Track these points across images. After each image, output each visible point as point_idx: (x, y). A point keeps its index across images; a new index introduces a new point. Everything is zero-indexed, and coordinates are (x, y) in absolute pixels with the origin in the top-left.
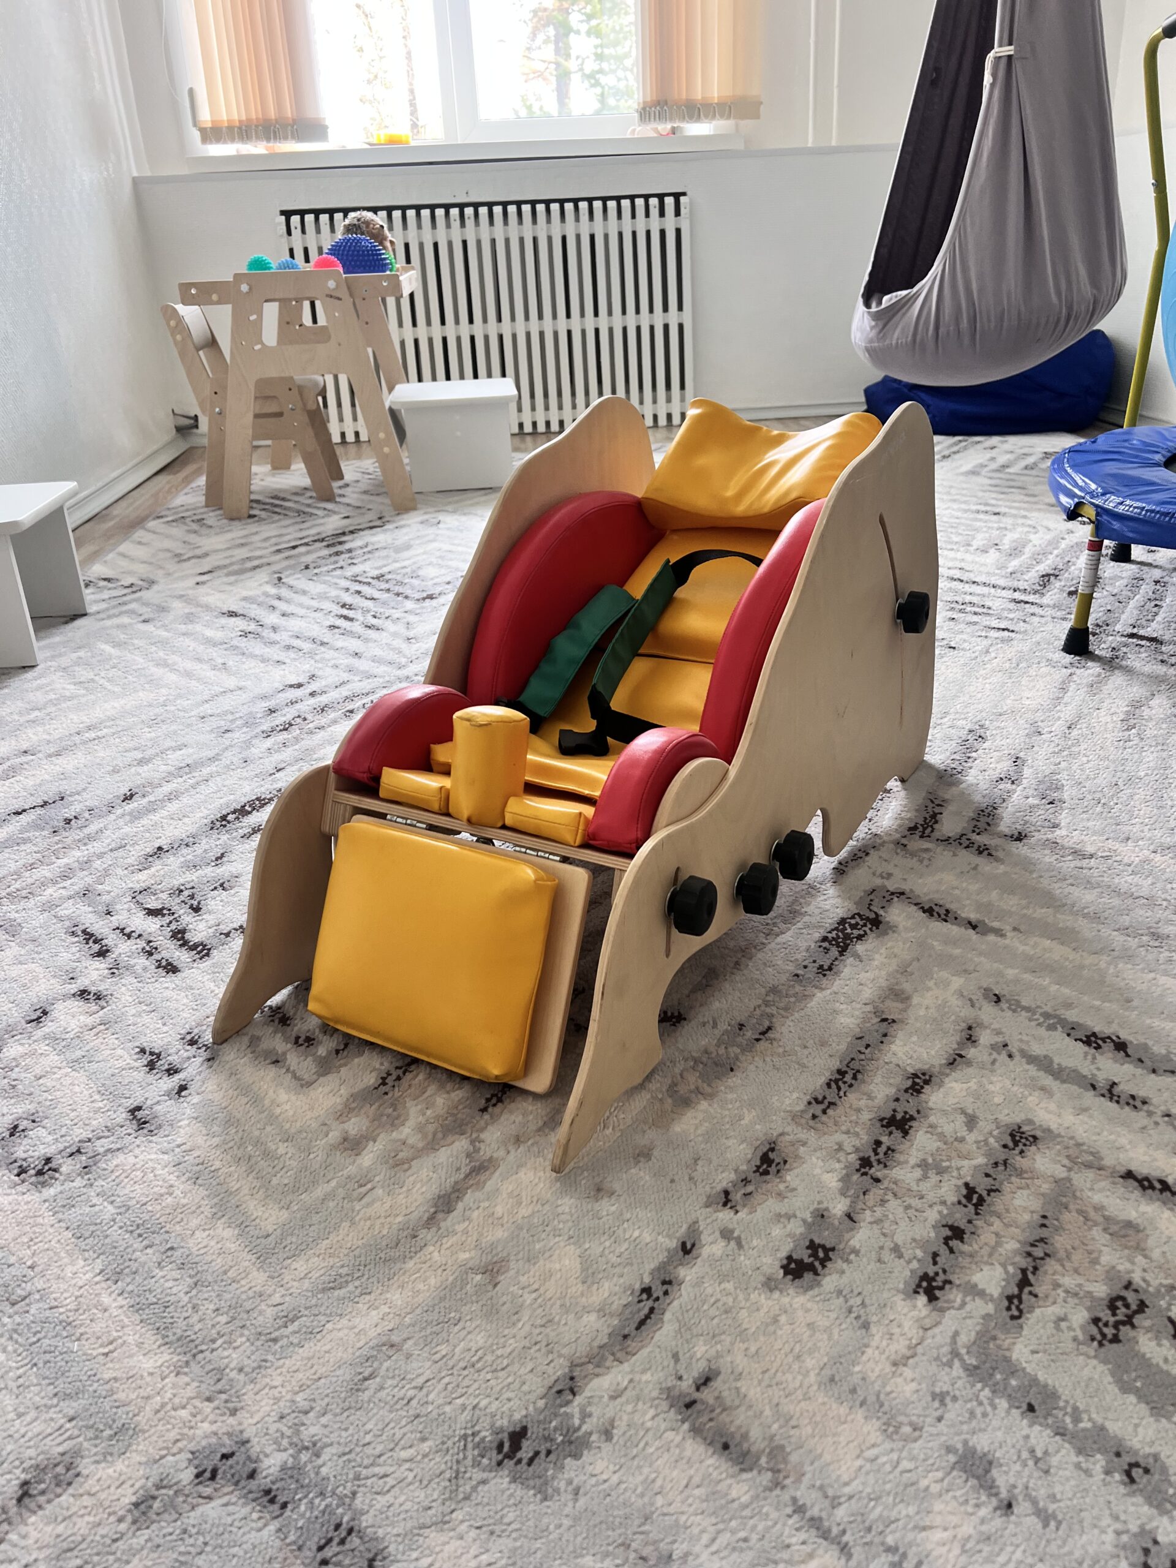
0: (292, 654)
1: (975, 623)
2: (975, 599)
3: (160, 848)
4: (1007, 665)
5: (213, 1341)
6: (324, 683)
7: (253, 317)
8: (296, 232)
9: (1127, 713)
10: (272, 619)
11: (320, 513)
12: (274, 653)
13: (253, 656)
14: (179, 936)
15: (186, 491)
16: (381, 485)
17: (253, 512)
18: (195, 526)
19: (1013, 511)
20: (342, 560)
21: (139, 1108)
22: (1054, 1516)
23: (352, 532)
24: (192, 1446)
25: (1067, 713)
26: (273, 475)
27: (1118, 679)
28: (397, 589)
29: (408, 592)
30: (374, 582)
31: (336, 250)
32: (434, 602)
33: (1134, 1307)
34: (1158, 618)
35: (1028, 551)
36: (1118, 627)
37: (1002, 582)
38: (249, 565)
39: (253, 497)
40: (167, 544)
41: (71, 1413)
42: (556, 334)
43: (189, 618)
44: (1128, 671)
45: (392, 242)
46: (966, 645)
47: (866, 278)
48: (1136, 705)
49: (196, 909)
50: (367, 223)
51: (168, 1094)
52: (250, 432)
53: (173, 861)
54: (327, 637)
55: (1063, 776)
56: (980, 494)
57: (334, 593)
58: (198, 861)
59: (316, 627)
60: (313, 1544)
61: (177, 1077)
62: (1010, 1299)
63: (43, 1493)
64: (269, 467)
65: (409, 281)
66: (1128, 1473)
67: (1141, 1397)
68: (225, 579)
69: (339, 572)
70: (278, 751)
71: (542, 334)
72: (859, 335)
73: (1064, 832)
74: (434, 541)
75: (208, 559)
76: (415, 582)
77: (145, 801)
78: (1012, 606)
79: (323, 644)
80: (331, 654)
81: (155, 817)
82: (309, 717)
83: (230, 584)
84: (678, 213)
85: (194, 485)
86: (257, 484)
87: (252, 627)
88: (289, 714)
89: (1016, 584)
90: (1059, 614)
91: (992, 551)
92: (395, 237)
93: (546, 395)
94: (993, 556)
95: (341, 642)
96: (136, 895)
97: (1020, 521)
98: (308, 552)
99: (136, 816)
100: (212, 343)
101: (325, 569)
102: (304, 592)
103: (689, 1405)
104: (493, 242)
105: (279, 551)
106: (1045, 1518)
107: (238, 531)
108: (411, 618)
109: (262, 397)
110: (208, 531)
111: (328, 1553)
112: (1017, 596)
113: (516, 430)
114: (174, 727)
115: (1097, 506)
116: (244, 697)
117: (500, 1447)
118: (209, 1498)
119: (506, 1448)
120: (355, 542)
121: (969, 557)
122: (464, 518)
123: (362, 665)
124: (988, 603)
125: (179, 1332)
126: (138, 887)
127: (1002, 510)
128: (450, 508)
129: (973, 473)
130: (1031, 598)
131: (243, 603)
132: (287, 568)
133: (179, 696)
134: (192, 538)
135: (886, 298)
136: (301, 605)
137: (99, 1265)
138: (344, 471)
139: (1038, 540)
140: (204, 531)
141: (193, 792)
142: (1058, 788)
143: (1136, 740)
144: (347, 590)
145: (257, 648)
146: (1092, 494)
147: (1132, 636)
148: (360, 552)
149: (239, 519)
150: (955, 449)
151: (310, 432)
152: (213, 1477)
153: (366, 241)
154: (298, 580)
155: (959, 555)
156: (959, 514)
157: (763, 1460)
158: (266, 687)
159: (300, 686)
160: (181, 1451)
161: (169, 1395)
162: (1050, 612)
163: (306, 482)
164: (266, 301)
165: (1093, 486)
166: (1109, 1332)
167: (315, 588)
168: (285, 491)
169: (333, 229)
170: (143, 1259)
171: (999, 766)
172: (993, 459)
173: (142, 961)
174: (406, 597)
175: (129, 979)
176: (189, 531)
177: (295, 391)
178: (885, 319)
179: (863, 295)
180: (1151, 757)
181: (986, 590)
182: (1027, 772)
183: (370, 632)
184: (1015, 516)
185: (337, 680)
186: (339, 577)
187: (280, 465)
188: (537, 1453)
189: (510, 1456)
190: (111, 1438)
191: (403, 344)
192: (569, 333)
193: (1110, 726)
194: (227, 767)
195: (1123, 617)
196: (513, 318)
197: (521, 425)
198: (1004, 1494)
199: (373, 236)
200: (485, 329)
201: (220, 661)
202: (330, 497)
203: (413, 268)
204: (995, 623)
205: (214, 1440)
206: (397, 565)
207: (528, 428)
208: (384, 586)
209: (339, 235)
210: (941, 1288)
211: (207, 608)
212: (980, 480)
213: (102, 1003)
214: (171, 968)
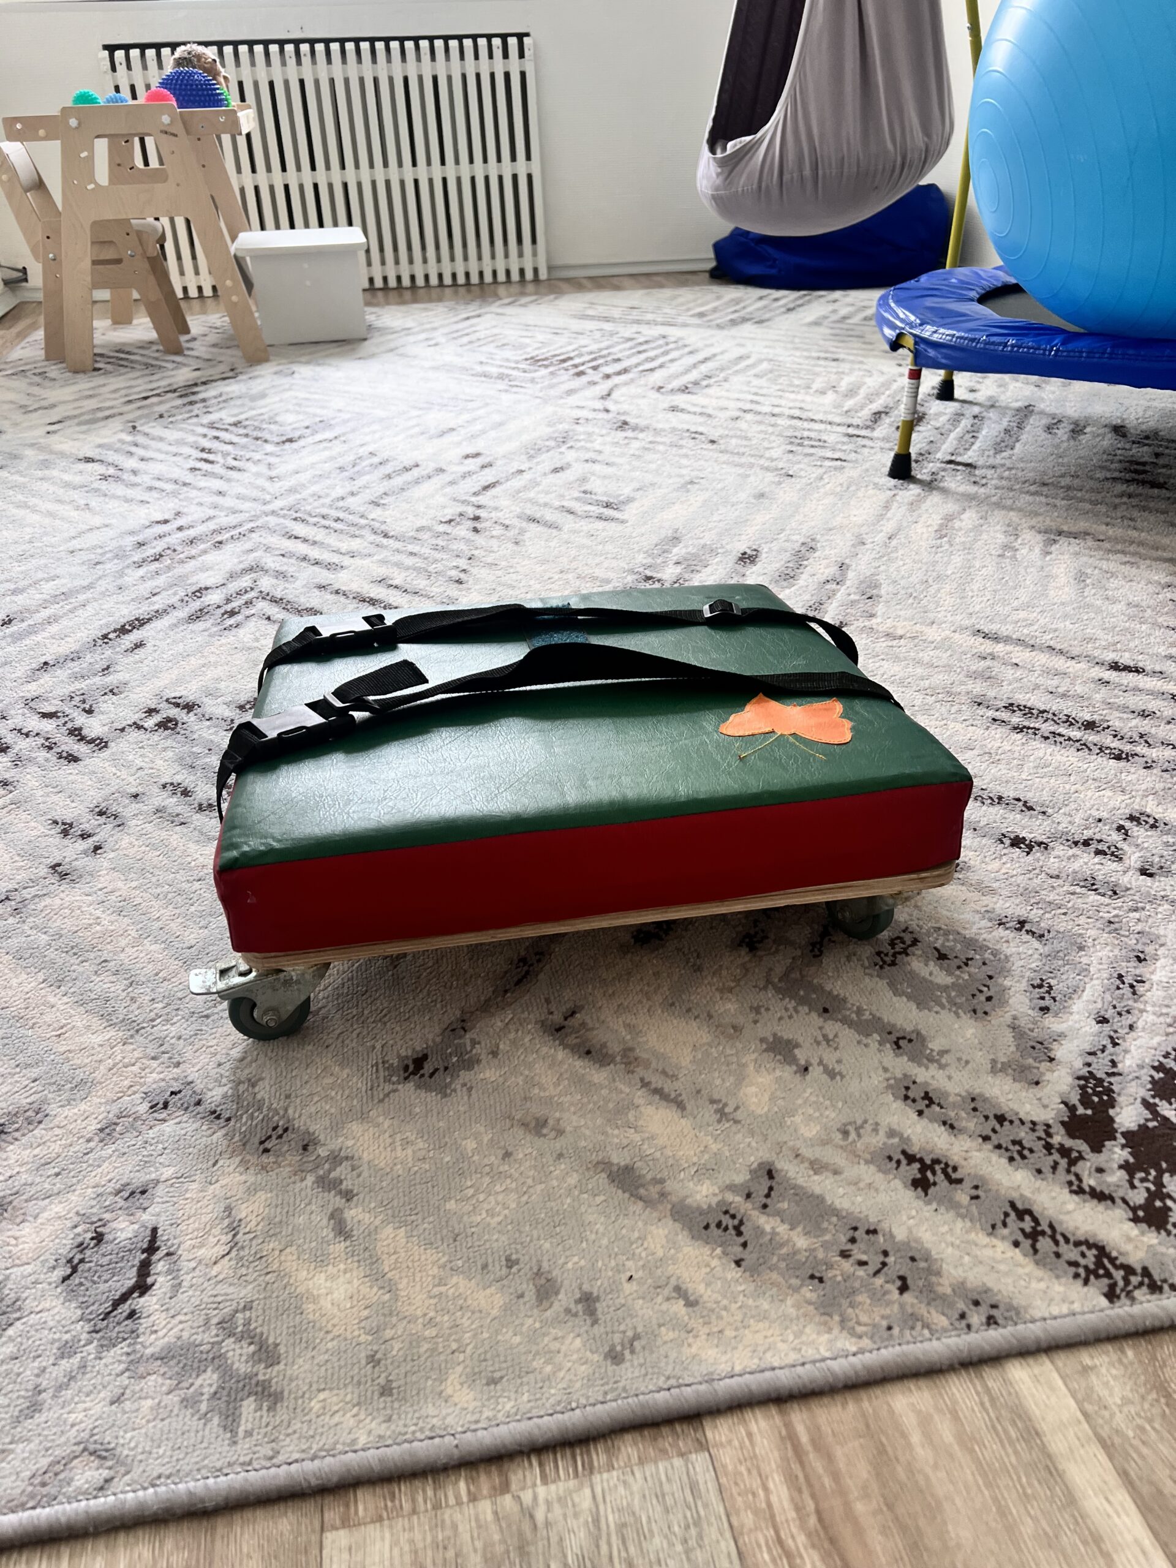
0: (155, 494)
1: (812, 455)
2: (812, 435)
3: (46, 663)
4: (838, 489)
5: (153, 1020)
6: (190, 518)
7: (84, 155)
8: (121, 68)
9: (941, 525)
10: (131, 463)
11: (170, 365)
12: (137, 494)
13: (115, 497)
14: (76, 733)
15: (23, 344)
16: (231, 338)
17: (98, 365)
18: (37, 379)
19: (851, 358)
20: (197, 409)
21: (59, 865)
22: (840, 1073)
23: (204, 383)
24: (144, 1089)
25: (889, 527)
26: (115, 330)
27: (935, 498)
28: (256, 434)
29: (268, 436)
30: (231, 428)
31: (166, 83)
32: (294, 445)
33: (909, 942)
34: (975, 447)
35: (863, 392)
36: (939, 455)
37: (838, 420)
38: (100, 415)
39: (97, 351)
40: (11, 396)
41: (34, 1076)
42: (402, 183)
43: (45, 464)
44: (944, 491)
45: (225, 78)
46: (803, 473)
47: (710, 124)
48: (949, 518)
49: (90, 712)
50: (199, 57)
51: (85, 852)
52: (89, 279)
53: (61, 674)
54: (189, 478)
55: (881, 578)
56: (821, 342)
57: (191, 439)
58: (85, 672)
59: (176, 469)
60: (257, 1140)
61: (90, 840)
62: (813, 945)
63: (17, 1130)
64: (109, 322)
65: (247, 120)
66: (897, 1043)
67: (909, 997)
68: (77, 429)
69: (195, 420)
70: (152, 578)
71: (388, 183)
72: (705, 182)
73: (879, 620)
74: (290, 389)
75: (56, 410)
76: (272, 427)
77: (24, 625)
78: (846, 439)
79: (185, 484)
80: (194, 493)
81: (39, 638)
82: (179, 548)
83: (83, 432)
84: (522, 55)
85: (30, 339)
86: (99, 338)
87: (111, 471)
88: (159, 547)
89: (850, 421)
90: (888, 445)
91: (830, 393)
92: (227, 71)
93: (395, 248)
94: (830, 397)
95: (203, 483)
96: (28, 702)
97: (857, 366)
98: (161, 403)
99: (17, 638)
100: (39, 185)
101: (180, 417)
102: (161, 439)
103: (559, 1029)
104: (332, 81)
105: (130, 402)
106: (832, 1074)
107: (85, 384)
108: (272, 460)
109: (99, 243)
110: (51, 384)
111: (268, 1145)
112: (851, 431)
113: (366, 285)
114: (43, 561)
115: (915, 336)
116: (111, 533)
117: (406, 1068)
118: (164, 1120)
119: (411, 1068)
120: (210, 392)
121: (808, 398)
122: (318, 369)
123: (227, 502)
124: (824, 437)
125: (121, 1017)
126: (29, 696)
127: (841, 356)
128: (303, 359)
129: (816, 323)
130: (863, 433)
131: (98, 450)
132: (140, 417)
133: (46, 534)
134: (36, 390)
135: (730, 144)
136: (159, 451)
137: (41, 976)
138: (190, 323)
139: (872, 382)
140: (47, 383)
141: (71, 615)
142: (877, 586)
143: (947, 546)
144: (205, 436)
145: (119, 490)
146: (911, 325)
147: (950, 462)
148: (214, 401)
149: (84, 372)
150: (800, 302)
151: (152, 280)
152: (166, 1105)
153: (199, 74)
154: (155, 429)
155: (799, 397)
156: (801, 361)
157: (618, 1059)
158: (132, 524)
159: (166, 522)
160: (135, 1093)
161: (119, 1058)
162: (879, 444)
163: (153, 335)
164: (98, 137)
165: (912, 318)
166: (888, 959)
167: (171, 435)
168: (130, 345)
169: (160, 66)
170: (81, 969)
171: (827, 571)
172: (834, 311)
173: (43, 754)
174: (266, 441)
175: (32, 769)
176: (31, 384)
177: (133, 236)
178: (730, 165)
179: (708, 141)
180: (957, 560)
181: (822, 427)
182: (851, 574)
183: (231, 473)
184: (852, 362)
185: (204, 516)
186: (196, 425)
187: (121, 319)
188: (436, 1070)
189: (414, 1073)
190: (72, 1089)
191: (242, 190)
192: (416, 182)
193: (925, 536)
194: (103, 594)
195: (944, 447)
196: (357, 166)
197: (371, 280)
198: (802, 1062)
199: (205, 70)
200: (329, 177)
201: (82, 502)
202: (178, 351)
203: (249, 107)
204: (829, 454)
205: (163, 1084)
206: (254, 413)
207: (379, 283)
208: (242, 431)
209: (169, 69)
210: (760, 942)
211: (62, 455)
212: (823, 330)
213: (10, 788)
214: (72, 759)
